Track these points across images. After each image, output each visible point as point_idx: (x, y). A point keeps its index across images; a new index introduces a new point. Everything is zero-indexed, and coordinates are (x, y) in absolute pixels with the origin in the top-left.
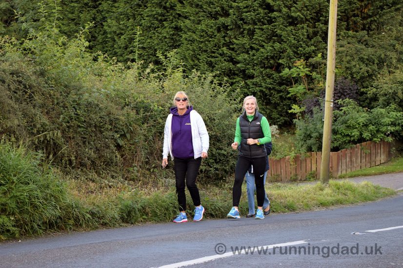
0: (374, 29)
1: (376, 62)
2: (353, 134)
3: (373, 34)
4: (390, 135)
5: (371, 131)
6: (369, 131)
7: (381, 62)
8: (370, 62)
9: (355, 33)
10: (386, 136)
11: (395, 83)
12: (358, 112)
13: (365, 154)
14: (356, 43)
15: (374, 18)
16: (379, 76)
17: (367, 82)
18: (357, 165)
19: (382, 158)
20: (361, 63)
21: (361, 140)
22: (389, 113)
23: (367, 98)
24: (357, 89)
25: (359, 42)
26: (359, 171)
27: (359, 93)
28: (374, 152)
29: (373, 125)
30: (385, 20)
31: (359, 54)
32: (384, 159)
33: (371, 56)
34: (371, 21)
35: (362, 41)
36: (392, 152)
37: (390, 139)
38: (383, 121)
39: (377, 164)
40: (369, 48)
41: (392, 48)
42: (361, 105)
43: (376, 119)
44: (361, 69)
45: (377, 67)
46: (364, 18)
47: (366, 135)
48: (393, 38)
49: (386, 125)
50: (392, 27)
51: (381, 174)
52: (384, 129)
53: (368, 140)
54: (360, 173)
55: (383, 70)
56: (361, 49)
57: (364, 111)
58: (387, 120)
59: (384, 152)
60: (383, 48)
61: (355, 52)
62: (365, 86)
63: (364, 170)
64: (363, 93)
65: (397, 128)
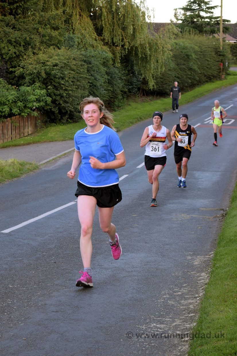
0: (20, 13)
1: (22, 45)
2: (4, 110)
3: (19, 18)
4: (36, 110)
5: (19, 107)
6: (17, 107)
7: (27, 44)
8: (17, 44)
9: (3, 17)
10: (32, 111)
11: (39, 64)
12: (8, 90)
13: (15, 127)
14: (5, 26)
15: (19, 4)
16: (25, 57)
17: (15, 62)
18: (8, 136)
19: (29, 129)
20: (10, 45)
21: (11, 115)
22: (34, 91)
23: (15, 76)
24: (7, 68)
25: (7, 25)
26: (10, 142)
27: (9, 71)
28: (23, 124)
29: (21, 102)
30: (30, 6)
31: (8, 36)
32: (31, 131)
33: (18, 39)
34: (17, 6)
35: (9, 25)
36: (38, 125)
37: (36, 114)
38: (29, 98)
39: (25, 136)
40: (16, 32)
41: (36, 31)
42: (10, 83)
43: (23, 96)
44: (9, 50)
45: (23, 49)
46: (10, 4)
47: (15, 110)
48: (37, 22)
49: (32, 102)
50: (35, 12)
51: (29, 144)
52: (30, 105)
53: (17, 115)
54: (11, 143)
55: (28, 52)
56: (9, 32)
57: (13, 89)
58: (32, 97)
59: (31, 125)
60: (28, 31)
61: (3, 35)
62: (12, 65)
63: (14, 141)
64: (12, 72)
65: (42, 104)
